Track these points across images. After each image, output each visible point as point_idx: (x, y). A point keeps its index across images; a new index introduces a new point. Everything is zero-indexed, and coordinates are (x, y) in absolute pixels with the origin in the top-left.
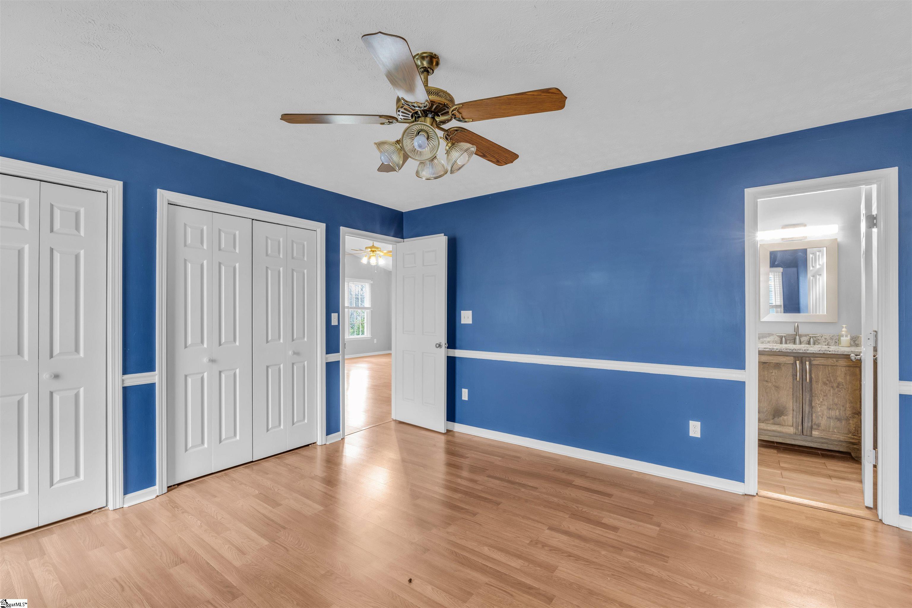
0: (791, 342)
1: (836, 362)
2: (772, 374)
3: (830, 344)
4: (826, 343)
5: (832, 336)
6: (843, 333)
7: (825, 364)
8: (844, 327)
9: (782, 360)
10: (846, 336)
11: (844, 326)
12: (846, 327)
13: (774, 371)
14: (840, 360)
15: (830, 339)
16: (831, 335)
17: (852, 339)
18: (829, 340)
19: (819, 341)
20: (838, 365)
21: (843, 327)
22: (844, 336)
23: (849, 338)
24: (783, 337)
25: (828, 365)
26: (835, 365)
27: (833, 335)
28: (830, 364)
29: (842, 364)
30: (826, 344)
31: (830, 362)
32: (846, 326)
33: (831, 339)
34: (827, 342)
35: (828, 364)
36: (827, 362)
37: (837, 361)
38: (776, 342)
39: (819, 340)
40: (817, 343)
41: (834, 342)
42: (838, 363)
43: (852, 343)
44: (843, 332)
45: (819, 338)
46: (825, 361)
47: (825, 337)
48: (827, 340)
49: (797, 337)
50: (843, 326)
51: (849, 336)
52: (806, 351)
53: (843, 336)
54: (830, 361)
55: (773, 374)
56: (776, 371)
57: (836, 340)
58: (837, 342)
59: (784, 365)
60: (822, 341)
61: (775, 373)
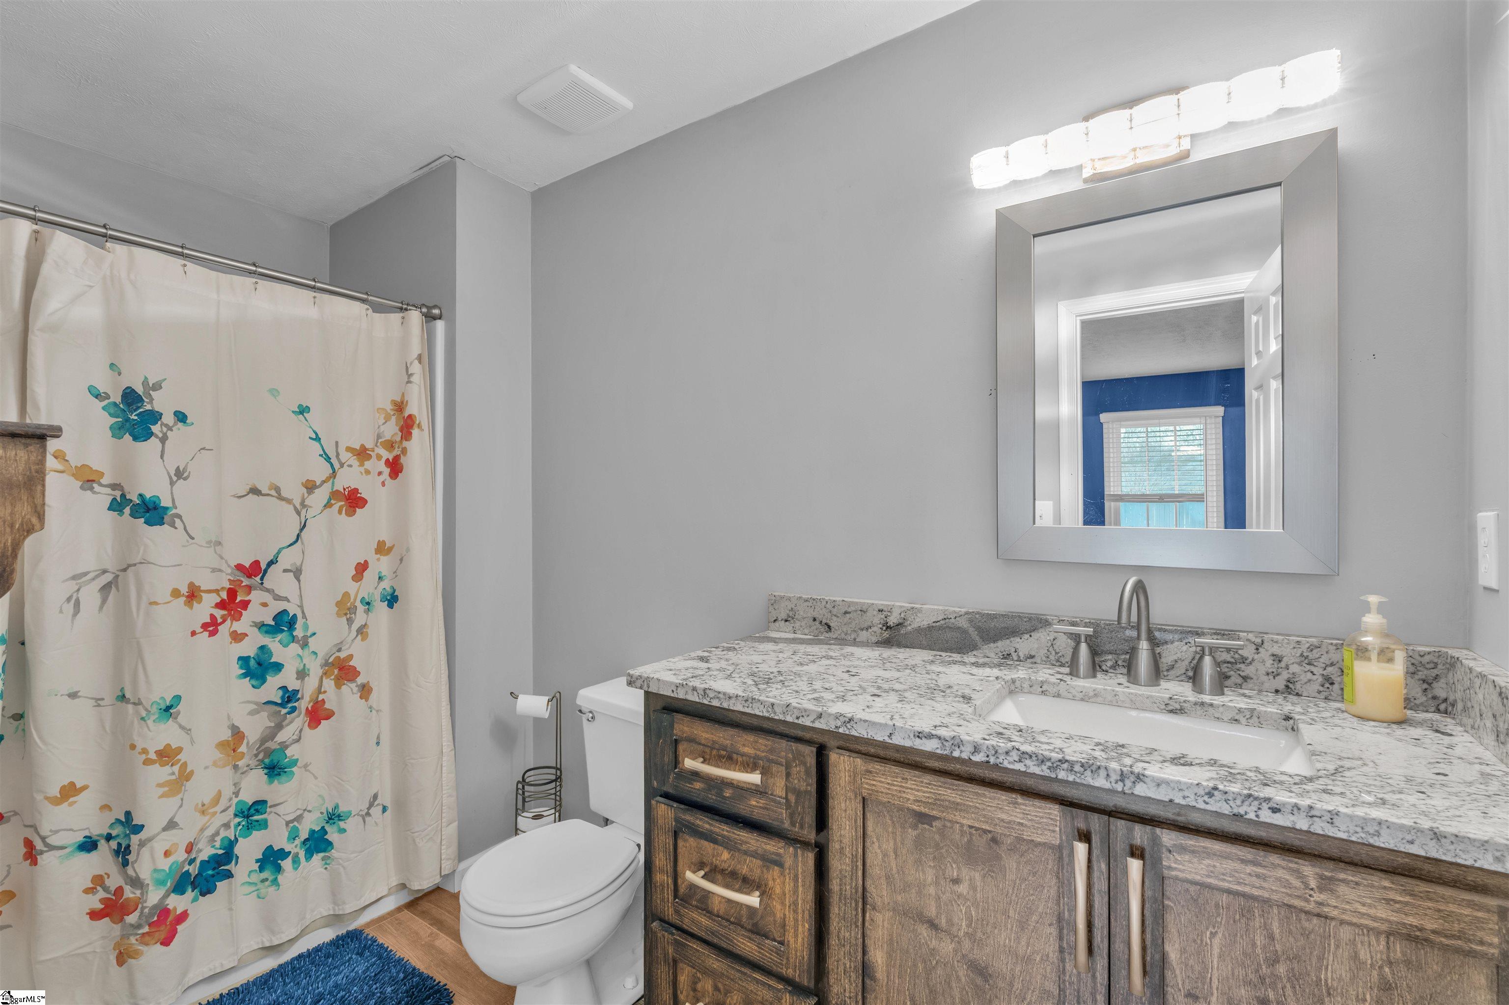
0: (1120, 663)
1: (1321, 889)
2: (956, 888)
3: (1298, 686)
4: (1280, 683)
5: (1311, 648)
6: (1368, 639)
7: (1247, 889)
8: (1374, 608)
9: (1004, 816)
10: (1385, 655)
11: (1373, 599)
12: (1381, 609)
13: (965, 873)
14: (1343, 881)
15: (1300, 664)
16: (1306, 643)
17: (1412, 669)
18: (1295, 668)
19: (1249, 671)
20: (1334, 913)
21: (1366, 608)
22: (1374, 656)
23: (1397, 669)
24: (1083, 639)
25: (1266, 901)
26: (1310, 907)
27: (1313, 640)
28: (1275, 897)
29: (1363, 910)
30: (1281, 687)
31: (1279, 879)
32: (1384, 599)
33: (1306, 660)
34: (1285, 675)
35: (1266, 895)
36: (1258, 876)
37: (1326, 885)
38: (1058, 661)
39: (1243, 660)
40: (1235, 679)
41: (1320, 679)
42: (1333, 902)
43: (1417, 691)
44: (1366, 632)
45: (1248, 652)
46: (1249, 869)
47: (1276, 650)
48: (1283, 664)
49: (1144, 645)
50: (1368, 603)
51: (1400, 656)
52: (1128, 783)
53: (1362, 652)
54: (1280, 873)
55: (963, 888)
56: (977, 876)
57: (1329, 669)
58: (1337, 680)
59: (1012, 849)
60: (1262, 670)
61: (973, 888)
